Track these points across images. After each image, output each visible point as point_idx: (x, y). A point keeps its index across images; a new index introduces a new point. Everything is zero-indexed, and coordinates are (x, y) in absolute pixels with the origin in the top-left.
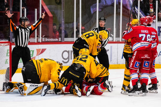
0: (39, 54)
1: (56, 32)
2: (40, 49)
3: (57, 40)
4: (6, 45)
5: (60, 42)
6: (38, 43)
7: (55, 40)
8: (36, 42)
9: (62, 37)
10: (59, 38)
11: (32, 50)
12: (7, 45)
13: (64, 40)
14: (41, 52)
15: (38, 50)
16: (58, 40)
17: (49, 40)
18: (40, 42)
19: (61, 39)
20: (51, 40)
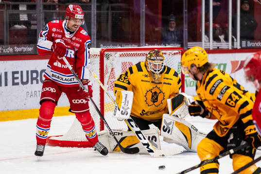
0: (236, 71)
2: (238, 61)
4: (175, 54)
6: (234, 50)
8: (230, 48)
11: (224, 63)
12: (177, 53)
14: (240, 66)
15: (234, 63)
17: (254, 45)
18: (237, 49)
20: (257, 45)
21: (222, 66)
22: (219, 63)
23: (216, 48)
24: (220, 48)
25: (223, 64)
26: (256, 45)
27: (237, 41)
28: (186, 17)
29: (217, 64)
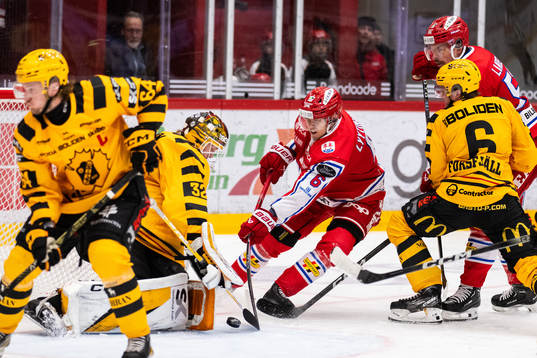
1: (368, 57)
3: (373, 90)
5: (385, 99)
7: (363, 90)
8: (277, 97)
9: (397, 81)
10: (383, 84)
11: (260, 134)
13: (403, 92)
15: (285, 136)
16: (379, 91)
18: (293, 99)
19: (392, 87)
20: (344, 91)
21: (255, 142)
22: (247, 134)
23: (243, 95)
24: (250, 95)
25: (257, 136)
26: (340, 90)
27: (293, 80)
28: (166, 20)
29: (242, 137)
